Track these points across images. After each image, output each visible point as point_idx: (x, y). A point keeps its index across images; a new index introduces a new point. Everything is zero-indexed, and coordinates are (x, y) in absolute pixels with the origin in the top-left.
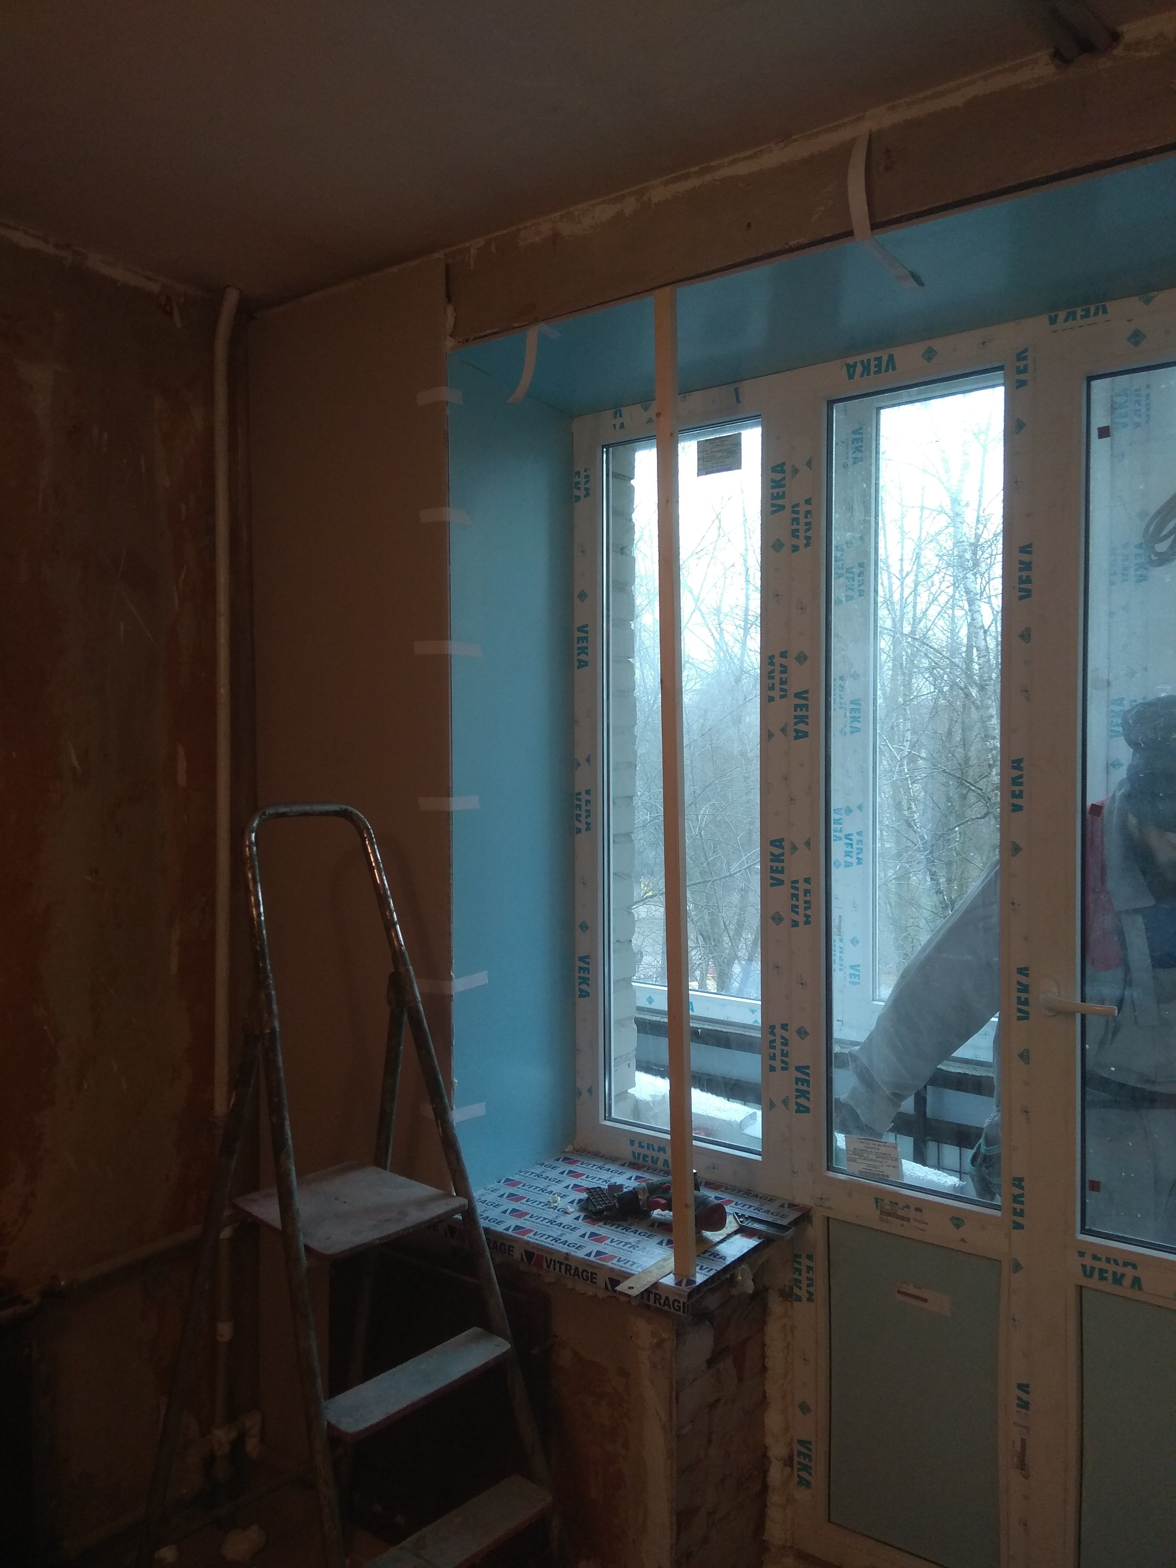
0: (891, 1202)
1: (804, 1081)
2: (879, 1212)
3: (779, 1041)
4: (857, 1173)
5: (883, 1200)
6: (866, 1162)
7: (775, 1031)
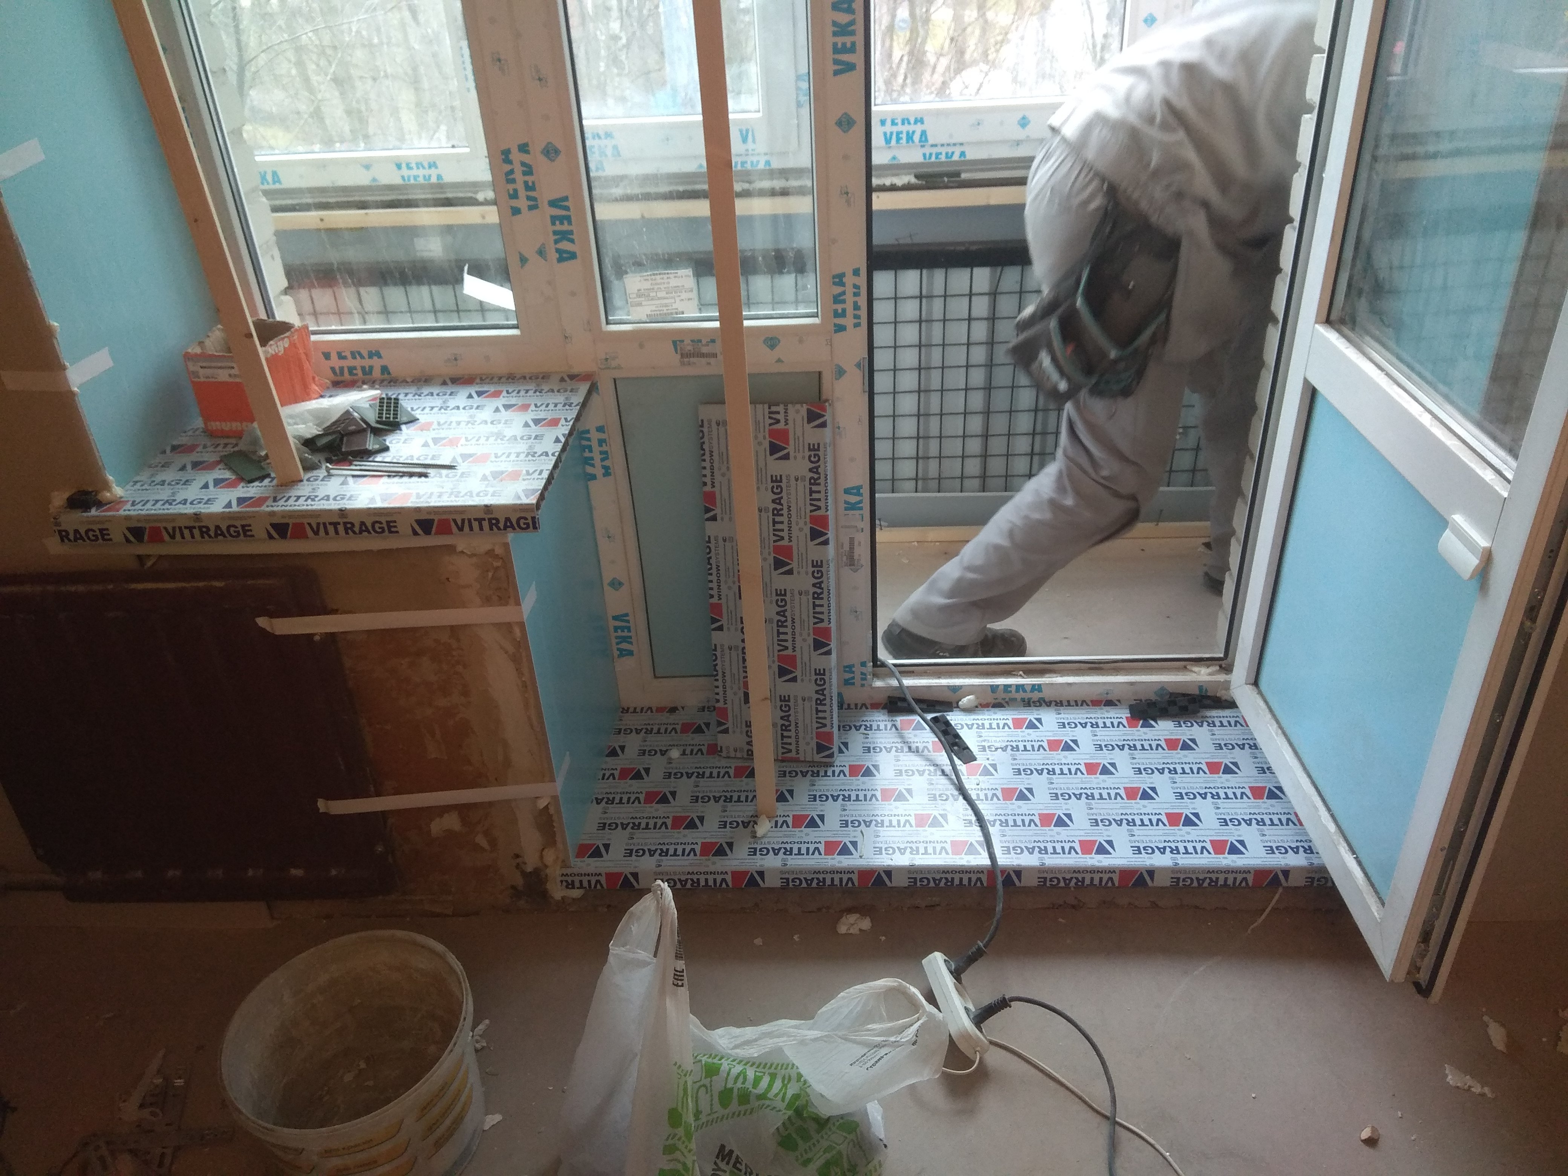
0: (692, 341)
1: (562, 219)
2: (679, 356)
3: (518, 170)
4: (645, 319)
5: (683, 341)
6: (653, 302)
7: (511, 157)
